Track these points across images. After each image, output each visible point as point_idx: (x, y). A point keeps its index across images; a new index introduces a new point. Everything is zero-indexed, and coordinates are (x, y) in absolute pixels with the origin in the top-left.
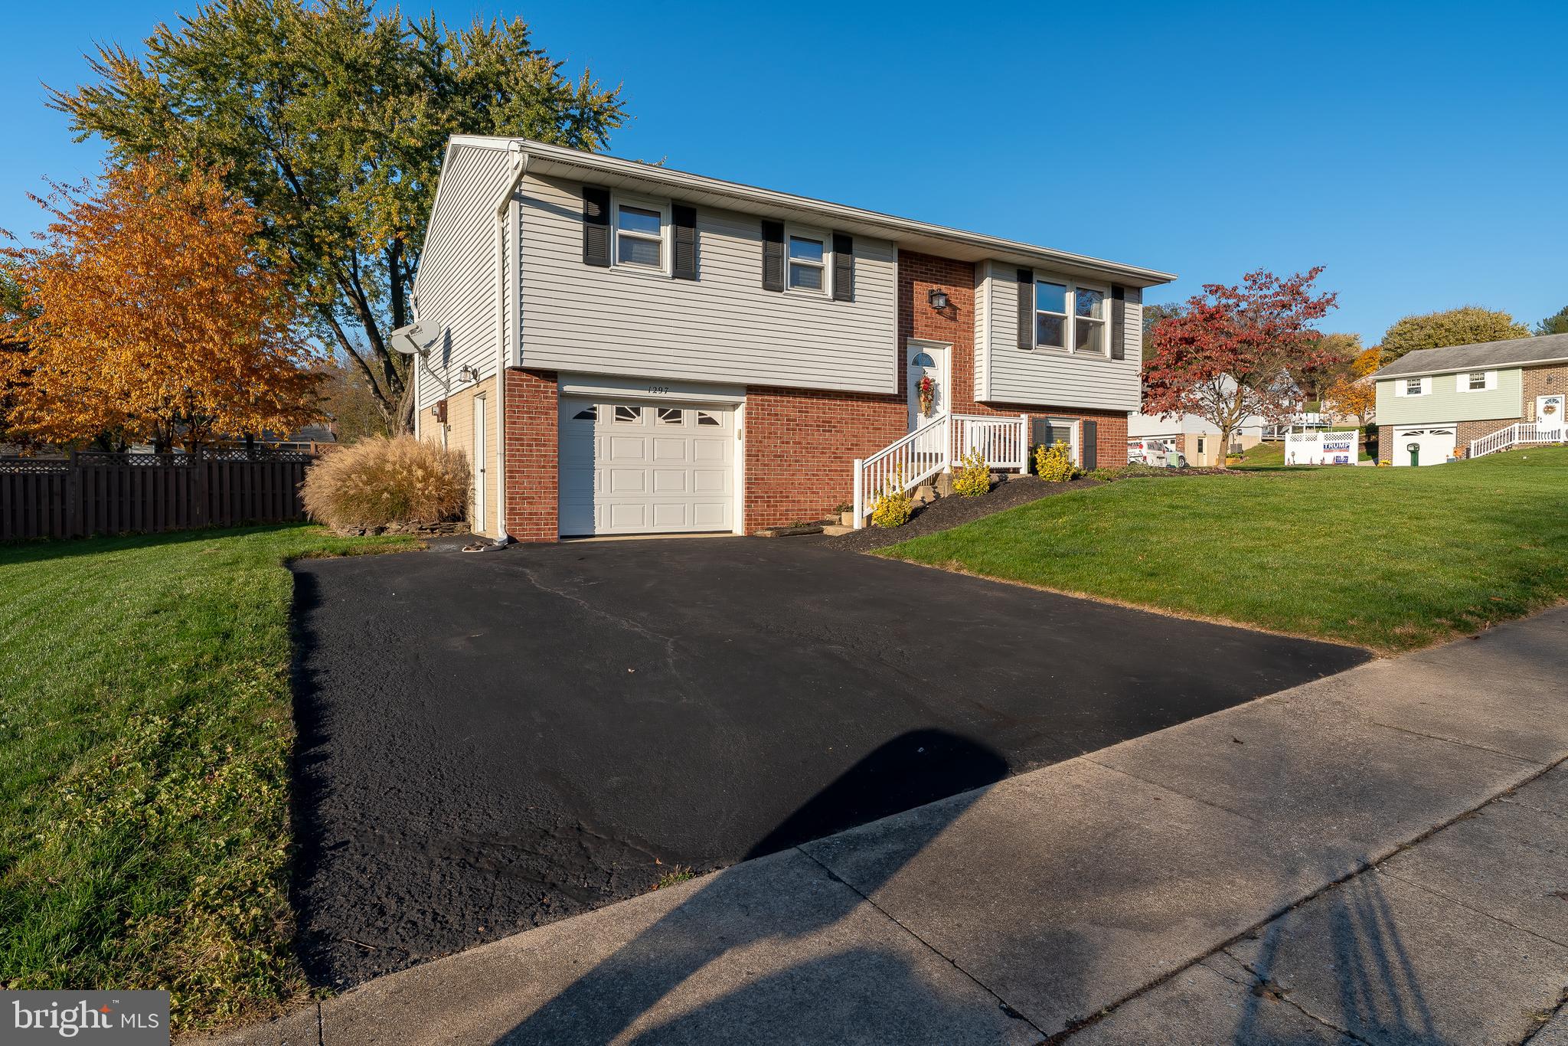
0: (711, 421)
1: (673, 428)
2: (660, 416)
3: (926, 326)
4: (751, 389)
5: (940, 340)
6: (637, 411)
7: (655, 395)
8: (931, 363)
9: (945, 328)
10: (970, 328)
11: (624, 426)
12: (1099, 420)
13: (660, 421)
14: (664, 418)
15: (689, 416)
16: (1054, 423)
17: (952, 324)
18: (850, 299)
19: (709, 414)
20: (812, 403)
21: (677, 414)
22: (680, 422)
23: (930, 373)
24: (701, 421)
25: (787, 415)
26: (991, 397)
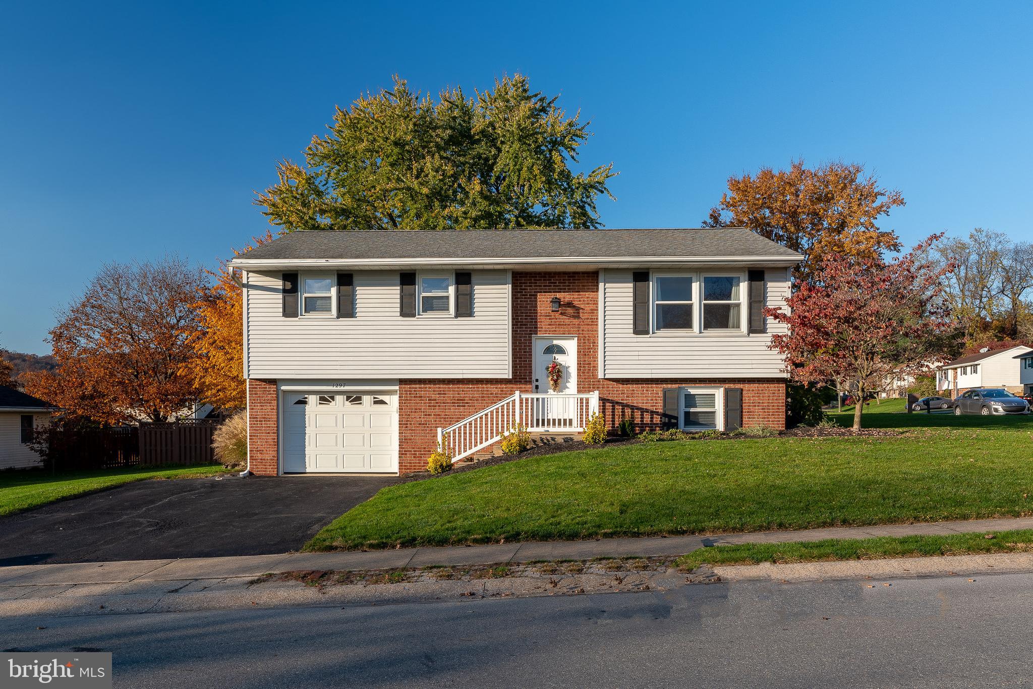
0: (382, 402)
1: (356, 408)
2: (347, 400)
3: (550, 325)
4: (402, 382)
5: (564, 334)
6: (333, 398)
7: (337, 388)
8: (561, 351)
9: (569, 325)
10: (594, 322)
11: (324, 408)
12: (746, 387)
13: (347, 403)
14: (350, 402)
15: (367, 399)
16: (693, 391)
17: (576, 321)
18: (472, 315)
19: (381, 397)
20: (449, 388)
21: (358, 399)
22: (361, 403)
23: (560, 358)
24: (375, 403)
25: (428, 397)
26: (605, 375)
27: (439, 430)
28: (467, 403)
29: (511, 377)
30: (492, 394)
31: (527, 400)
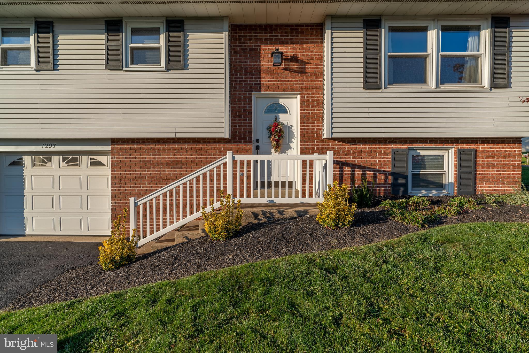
0: (99, 163)
1: (73, 169)
2: (63, 161)
3: (271, 81)
4: (114, 141)
5: (286, 91)
6: (49, 159)
7: (46, 149)
8: (284, 110)
9: (291, 81)
10: (319, 78)
11: (39, 169)
12: (479, 147)
13: (63, 164)
14: (66, 163)
15: (83, 160)
16: (423, 152)
17: (300, 77)
18: (185, 67)
19: (98, 158)
20: (164, 148)
21: (76, 160)
22: (77, 165)
23: (282, 118)
24: (92, 164)
25: (142, 158)
26: (332, 134)
27: (132, 201)
28: (183, 165)
29: (228, 136)
30: (209, 155)
31: (242, 162)
